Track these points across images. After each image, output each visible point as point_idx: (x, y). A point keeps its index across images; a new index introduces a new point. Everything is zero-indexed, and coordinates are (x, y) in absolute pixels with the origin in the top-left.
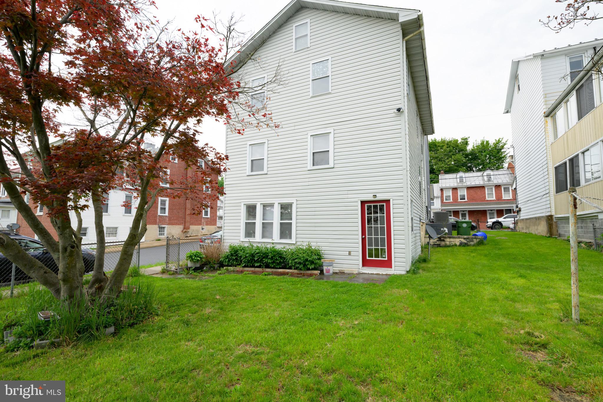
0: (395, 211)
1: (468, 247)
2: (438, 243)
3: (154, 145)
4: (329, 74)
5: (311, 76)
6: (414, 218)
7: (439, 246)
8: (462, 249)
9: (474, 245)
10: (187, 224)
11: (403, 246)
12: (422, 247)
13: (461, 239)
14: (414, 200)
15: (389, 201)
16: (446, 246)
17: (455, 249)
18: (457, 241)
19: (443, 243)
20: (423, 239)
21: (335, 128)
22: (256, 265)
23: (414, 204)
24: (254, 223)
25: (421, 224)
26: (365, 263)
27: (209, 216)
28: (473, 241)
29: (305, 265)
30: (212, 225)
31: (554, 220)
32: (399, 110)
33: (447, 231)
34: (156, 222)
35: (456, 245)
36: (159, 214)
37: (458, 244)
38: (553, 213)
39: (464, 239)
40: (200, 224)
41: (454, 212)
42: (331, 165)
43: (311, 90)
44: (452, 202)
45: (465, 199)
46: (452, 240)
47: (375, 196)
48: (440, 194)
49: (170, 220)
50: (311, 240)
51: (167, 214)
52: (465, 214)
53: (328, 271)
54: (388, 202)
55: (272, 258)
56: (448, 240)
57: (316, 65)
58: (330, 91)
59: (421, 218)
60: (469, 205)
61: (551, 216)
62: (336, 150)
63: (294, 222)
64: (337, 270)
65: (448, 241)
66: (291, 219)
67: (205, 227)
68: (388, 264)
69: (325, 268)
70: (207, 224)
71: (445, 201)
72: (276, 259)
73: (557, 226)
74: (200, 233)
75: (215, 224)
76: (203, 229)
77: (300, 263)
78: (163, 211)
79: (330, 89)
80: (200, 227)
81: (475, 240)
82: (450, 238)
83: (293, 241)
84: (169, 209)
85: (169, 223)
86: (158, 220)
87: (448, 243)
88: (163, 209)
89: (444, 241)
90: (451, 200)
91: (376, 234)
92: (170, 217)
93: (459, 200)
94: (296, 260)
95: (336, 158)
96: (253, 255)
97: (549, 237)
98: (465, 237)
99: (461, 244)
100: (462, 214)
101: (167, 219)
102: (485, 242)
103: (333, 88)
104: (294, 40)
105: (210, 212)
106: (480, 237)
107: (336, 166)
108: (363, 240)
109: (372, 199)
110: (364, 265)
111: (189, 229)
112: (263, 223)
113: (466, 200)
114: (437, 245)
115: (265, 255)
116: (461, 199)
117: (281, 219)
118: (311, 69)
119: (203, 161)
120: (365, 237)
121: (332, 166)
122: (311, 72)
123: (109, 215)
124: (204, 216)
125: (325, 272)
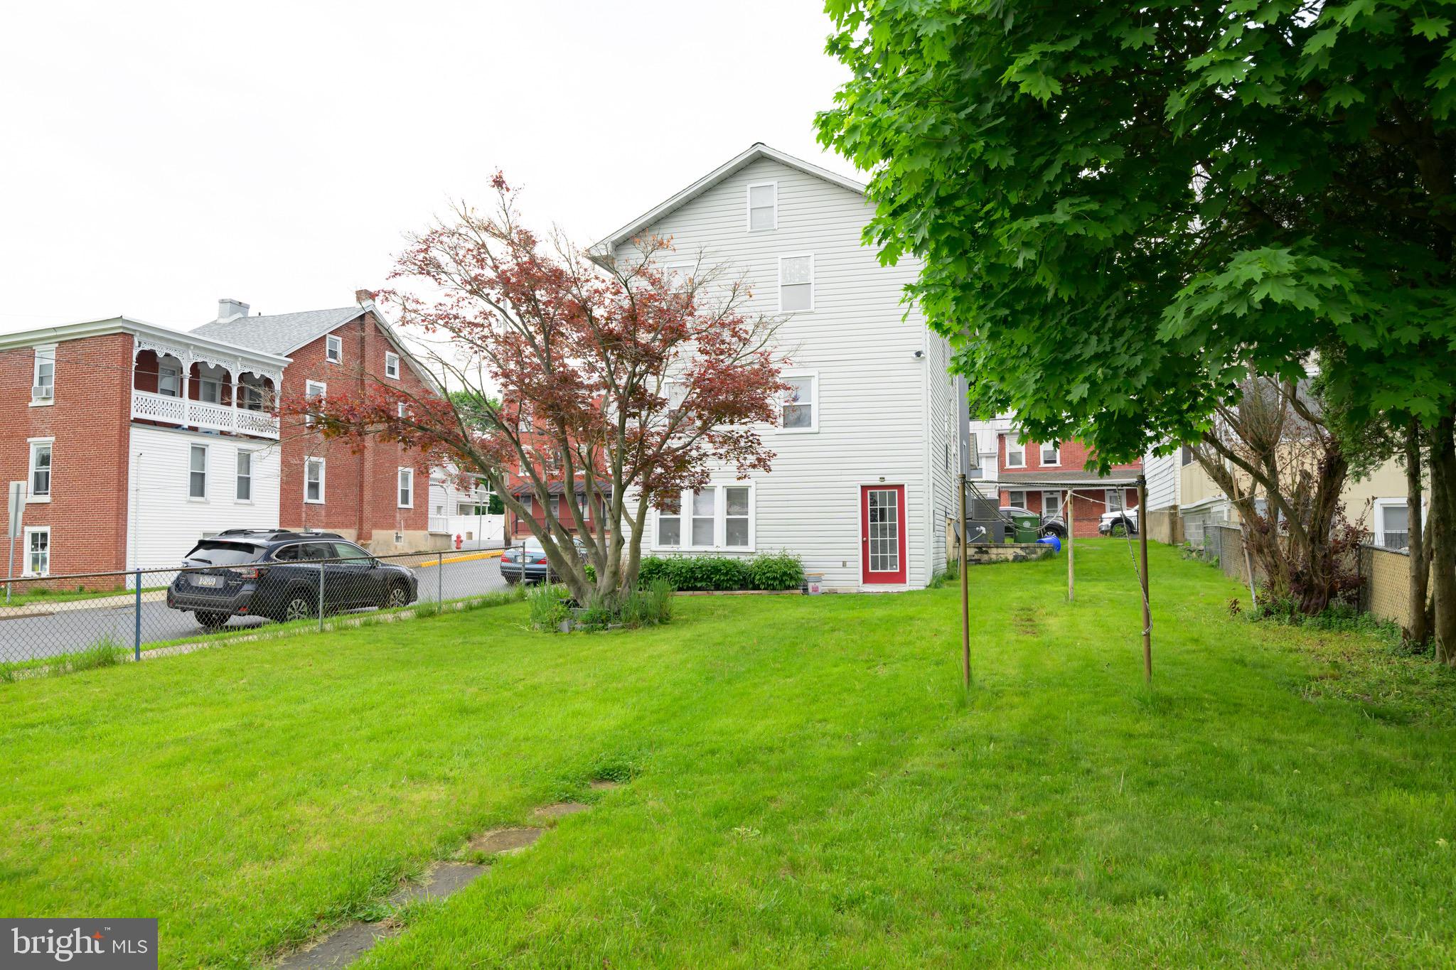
0: (912, 501)
1: (1028, 563)
2: (977, 557)
3: (247, 307)
4: (812, 281)
5: (780, 278)
6: (937, 511)
7: (978, 562)
8: (1016, 566)
9: (1038, 559)
10: (366, 527)
11: (922, 551)
12: (948, 563)
13: (1016, 550)
14: (937, 483)
15: (903, 486)
16: (990, 562)
17: (1004, 566)
18: (1009, 553)
19: (985, 557)
20: (951, 550)
21: (822, 370)
22: (699, 585)
23: (937, 488)
24: (678, 520)
25: (948, 521)
26: (868, 578)
27: (411, 505)
28: (1035, 553)
29: (782, 581)
30: (419, 529)
31: (1180, 515)
32: (918, 354)
33: (984, 532)
34: (300, 520)
35: (1007, 560)
36: (306, 499)
37: (1011, 558)
38: (1178, 503)
39: (1022, 548)
40: (392, 527)
41: (1029, 493)
42: (814, 428)
43: (779, 301)
44: (1025, 469)
45: (1055, 462)
46: (1000, 551)
47: (882, 479)
48: (995, 449)
49: (328, 515)
50: (787, 546)
51: (322, 500)
52: (1056, 499)
53: (815, 590)
54: (900, 488)
55: (727, 574)
56: (994, 551)
57: (788, 261)
58: (812, 309)
59: (948, 511)
60: (1064, 476)
61: (1175, 507)
62: (822, 406)
63: (751, 517)
64: (826, 589)
65: (994, 553)
66: (746, 513)
67: (403, 533)
68: (900, 577)
69: (810, 586)
70: (407, 527)
71: (1008, 466)
72: (734, 576)
73: (1183, 526)
74: (393, 549)
75: (424, 526)
76: (398, 538)
77: (774, 579)
78: (313, 491)
79: (813, 305)
80: (393, 533)
81: (1038, 550)
82: (997, 547)
83: (751, 547)
84: (327, 486)
85: (327, 523)
86: (304, 515)
87: (994, 557)
88: (314, 487)
89: (987, 552)
90: (1024, 465)
91: (883, 535)
92: (329, 507)
93: (1042, 465)
94: (768, 575)
95: (822, 418)
96: (692, 570)
97: (1170, 545)
98: (1023, 545)
99: (1017, 559)
100: (1048, 499)
101: (323, 513)
102: (1056, 554)
103: (819, 305)
104: (748, 211)
105: (415, 493)
106: (1047, 545)
107: (822, 430)
108: (865, 544)
109: (879, 483)
110: (865, 581)
111: (370, 538)
112: (694, 520)
113: (1058, 464)
114: (975, 560)
115: (716, 570)
116: (1046, 462)
117: (728, 513)
118: (779, 266)
119: (397, 356)
120: (867, 541)
121: (817, 430)
122: (779, 272)
123: (207, 503)
124: (400, 505)
125: (810, 590)
